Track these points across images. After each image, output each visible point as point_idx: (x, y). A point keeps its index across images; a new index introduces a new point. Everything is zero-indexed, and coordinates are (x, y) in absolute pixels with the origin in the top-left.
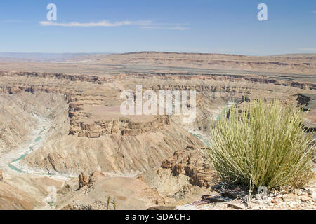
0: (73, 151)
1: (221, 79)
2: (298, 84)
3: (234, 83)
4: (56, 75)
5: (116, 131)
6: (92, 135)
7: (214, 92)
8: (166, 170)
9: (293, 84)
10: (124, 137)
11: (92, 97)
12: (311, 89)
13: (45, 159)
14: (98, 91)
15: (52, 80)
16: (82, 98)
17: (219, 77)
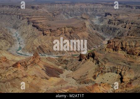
0: (50, 43)
1: (89, 5)
2: (129, 6)
3: (96, 7)
4: (10, 6)
5: (67, 33)
6: (57, 35)
7: (87, 11)
8: (110, 49)
9: (127, 6)
10: (72, 35)
11: (36, 16)
12: (136, 8)
13: (38, 48)
14: (38, 13)
15: (8, 9)
16: (31, 17)
17: (88, 4)
